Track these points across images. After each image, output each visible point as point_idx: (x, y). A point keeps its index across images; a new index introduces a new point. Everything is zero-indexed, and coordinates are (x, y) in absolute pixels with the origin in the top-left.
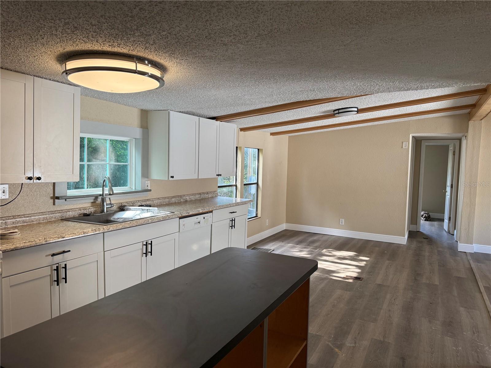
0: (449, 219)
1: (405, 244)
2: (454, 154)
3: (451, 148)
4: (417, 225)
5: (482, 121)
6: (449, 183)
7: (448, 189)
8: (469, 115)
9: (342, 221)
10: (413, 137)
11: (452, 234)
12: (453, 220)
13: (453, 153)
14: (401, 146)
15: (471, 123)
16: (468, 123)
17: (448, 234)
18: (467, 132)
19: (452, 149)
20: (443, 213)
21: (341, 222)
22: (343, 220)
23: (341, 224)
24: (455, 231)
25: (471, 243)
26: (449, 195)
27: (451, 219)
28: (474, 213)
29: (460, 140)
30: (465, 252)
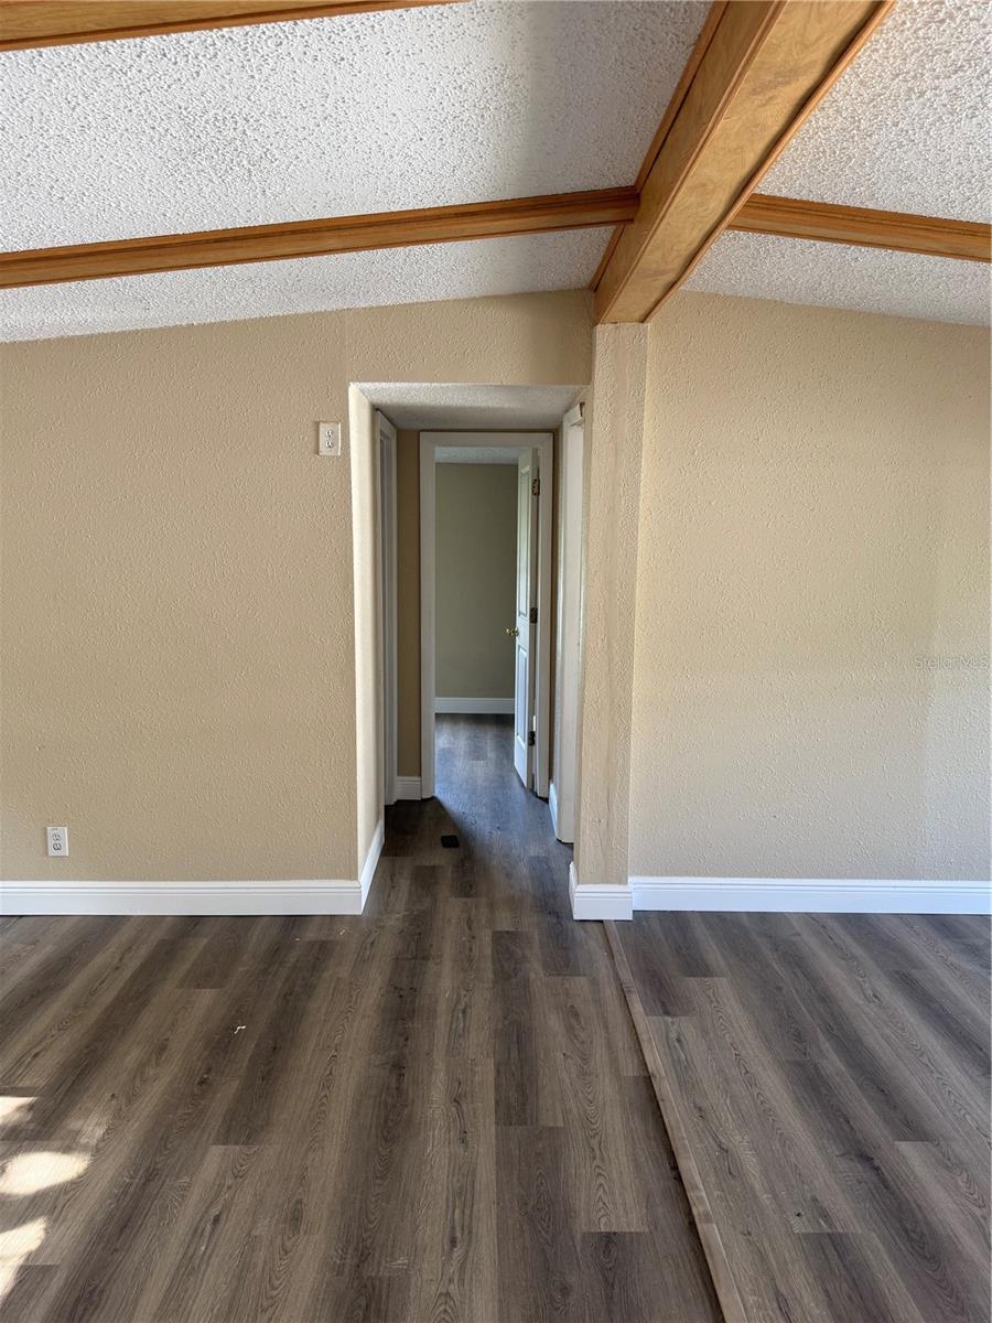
0: (529, 739)
1: (359, 911)
2: (536, 491)
3: (525, 470)
4: (420, 775)
5: (649, 325)
6: (523, 604)
7: (523, 623)
8: (593, 295)
9: (57, 837)
10: (376, 409)
11: (541, 798)
12: (545, 742)
13: (533, 487)
14: (311, 447)
15: (603, 332)
16: (591, 336)
17: (530, 794)
18: (588, 378)
19: (527, 473)
20: (510, 692)
21: (51, 842)
22: (64, 832)
23: (56, 853)
24: (552, 786)
25: (622, 880)
26: (528, 649)
27: (537, 739)
28: (627, 748)
29: (555, 433)
30: (601, 921)
